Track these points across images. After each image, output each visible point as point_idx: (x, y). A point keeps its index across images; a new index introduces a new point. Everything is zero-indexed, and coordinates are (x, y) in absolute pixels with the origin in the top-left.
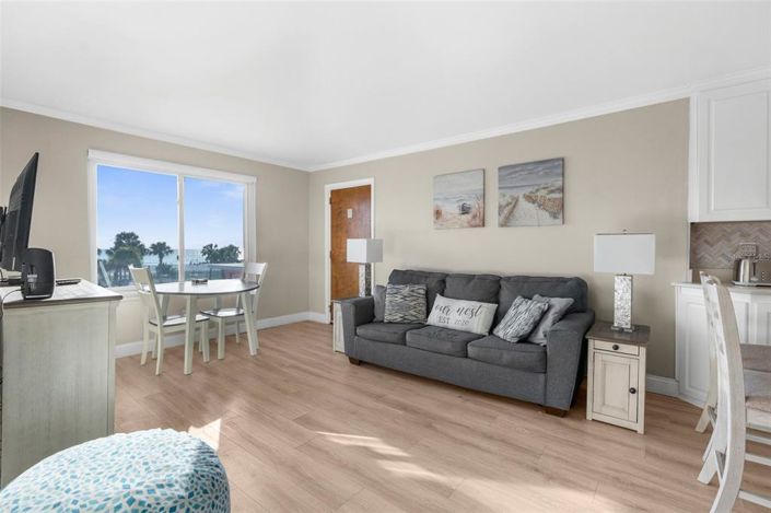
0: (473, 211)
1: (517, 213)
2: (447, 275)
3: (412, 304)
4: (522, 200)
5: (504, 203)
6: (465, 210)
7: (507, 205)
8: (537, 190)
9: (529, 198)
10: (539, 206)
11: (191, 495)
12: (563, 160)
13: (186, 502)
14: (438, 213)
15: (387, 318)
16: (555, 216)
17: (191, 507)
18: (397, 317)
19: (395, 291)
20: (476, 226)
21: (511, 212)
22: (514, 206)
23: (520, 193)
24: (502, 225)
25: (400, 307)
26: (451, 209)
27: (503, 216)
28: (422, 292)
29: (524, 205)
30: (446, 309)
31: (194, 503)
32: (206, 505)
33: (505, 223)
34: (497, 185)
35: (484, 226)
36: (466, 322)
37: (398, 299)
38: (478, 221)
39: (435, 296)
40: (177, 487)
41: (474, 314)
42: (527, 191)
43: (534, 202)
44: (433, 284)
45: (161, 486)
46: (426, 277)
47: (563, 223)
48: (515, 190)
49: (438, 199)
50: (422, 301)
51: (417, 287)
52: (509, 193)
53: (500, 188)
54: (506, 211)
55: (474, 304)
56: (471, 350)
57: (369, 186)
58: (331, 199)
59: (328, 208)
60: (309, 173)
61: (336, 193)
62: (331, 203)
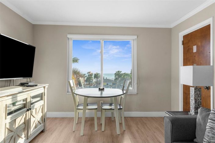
57: (210, 24)
58: (183, 41)
59: (181, 48)
60: (171, 28)
61: (185, 37)
62: (183, 44)
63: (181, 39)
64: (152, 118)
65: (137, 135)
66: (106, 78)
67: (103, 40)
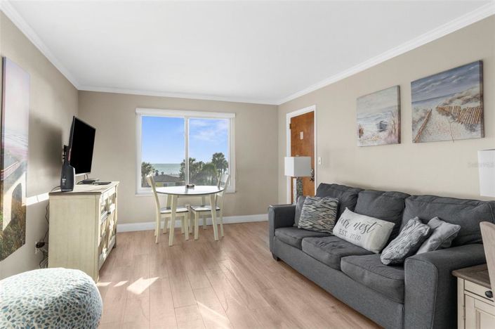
0: (389, 128)
1: (430, 128)
2: (362, 190)
3: (321, 214)
4: (434, 112)
5: (417, 118)
6: (382, 127)
7: (420, 120)
8: (451, 101)
9: (442, 110)
10: (454, 118)
11: (47, 309)
12: (481, 63)
13: (41, 311)
14: (361, 132)
15: (300, 224)
16: (471, 128)
17: (41, 315)
18: (308, 225)
19: (310, 201)
20: (391, 143)
21: (424, 127)
22: (427, 120)
23: (433, 106)
24: (415, 141)
25: (312, 217)
26: (371, 128)
27: (416, 132)
28: (334, 204)
29: (437, 118)
30: (346, 223)
31: (45, 314)
32: (52, 318)
33: (418, 139)
34: (410, 100)
35: (399, 142)
36: (359, 238)
37: (311, 209)
38: (394, 138)
39: (344, 209)
40: (43, 302)
41: (366, 229)
42: (440, 103)
43: (448, 114)
44: (346, 199)
45: (36, 299)
46: (344, 191)
47: (483, 135)
48: (428, 103)
49: (360, 119)
50: (333, 213)
51: (330, 199)
52: (422, 107)
53: (412, 103)
54: (419, 126)
55: (371, 220)
56: (343, 264)
57: (313, 112)
58: (291, 125)
59: (289, 132)
60: (277, 106)
61: (293, 119)
62: (291, 128)
63: (288, 122)
64: (255, 222)
65: (239, 239)
66: (163, 173)
67: (188, 117)
